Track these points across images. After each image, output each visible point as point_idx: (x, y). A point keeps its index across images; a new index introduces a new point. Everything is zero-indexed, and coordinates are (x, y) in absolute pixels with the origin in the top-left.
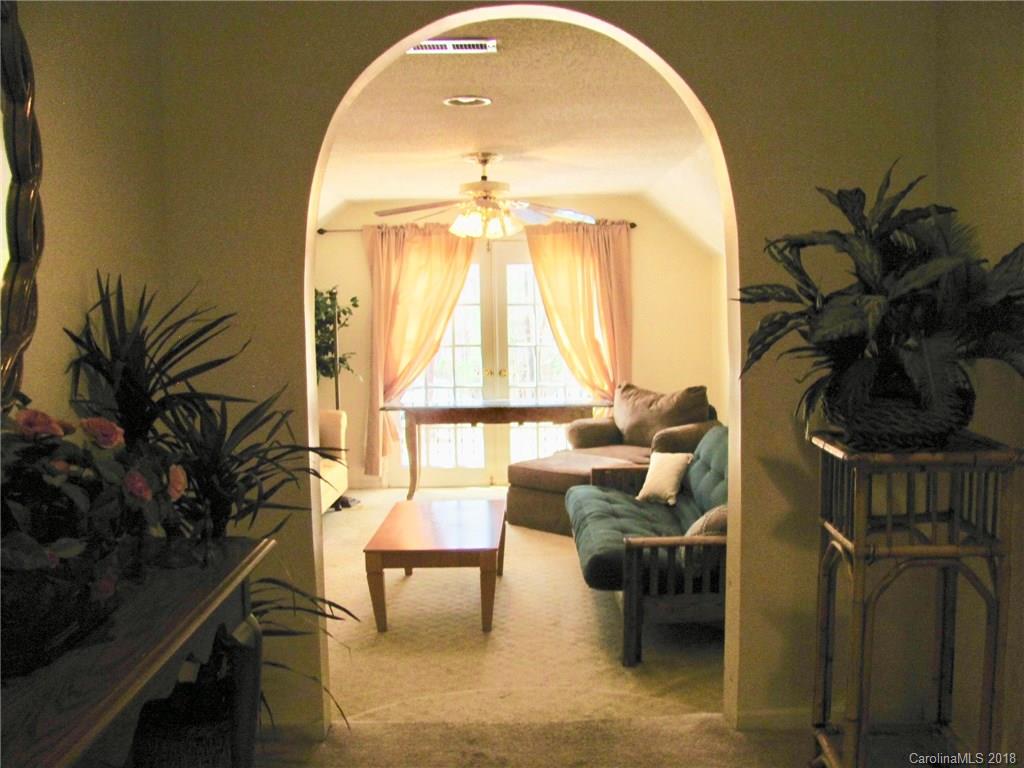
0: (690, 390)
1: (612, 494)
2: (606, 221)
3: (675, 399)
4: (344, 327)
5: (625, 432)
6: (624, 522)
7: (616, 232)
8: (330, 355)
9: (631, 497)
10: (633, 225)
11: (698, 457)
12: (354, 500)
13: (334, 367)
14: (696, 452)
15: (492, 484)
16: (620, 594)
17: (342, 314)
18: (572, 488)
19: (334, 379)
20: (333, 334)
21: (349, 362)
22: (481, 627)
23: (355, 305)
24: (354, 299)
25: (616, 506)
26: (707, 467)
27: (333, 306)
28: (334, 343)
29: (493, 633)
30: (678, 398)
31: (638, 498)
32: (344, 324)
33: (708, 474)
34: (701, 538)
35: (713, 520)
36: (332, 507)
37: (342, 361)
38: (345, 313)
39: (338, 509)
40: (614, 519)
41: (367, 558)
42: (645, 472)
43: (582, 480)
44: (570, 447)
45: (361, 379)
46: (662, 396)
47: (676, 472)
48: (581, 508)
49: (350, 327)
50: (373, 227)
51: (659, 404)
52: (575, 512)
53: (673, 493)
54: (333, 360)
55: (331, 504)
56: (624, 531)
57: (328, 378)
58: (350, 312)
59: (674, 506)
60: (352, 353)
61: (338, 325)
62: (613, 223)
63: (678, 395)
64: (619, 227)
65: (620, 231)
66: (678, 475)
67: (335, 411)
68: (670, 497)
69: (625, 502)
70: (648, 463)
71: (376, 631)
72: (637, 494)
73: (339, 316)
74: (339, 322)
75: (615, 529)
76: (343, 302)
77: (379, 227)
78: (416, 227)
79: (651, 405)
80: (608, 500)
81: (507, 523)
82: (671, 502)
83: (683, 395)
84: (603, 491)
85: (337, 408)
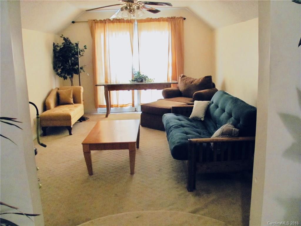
0: (206, 77)
1: (180, 117)
2: (175, 17)
3: (201, 80)
4: (82, 56)
5: (182, 92)
6: (186, 129)
7: (179, 21)
8: (77, 66)
9: (187, 117)
10: (185, 19)
11: (213, 103)
12: (87, 118)
13: (79, 71)
14: (212, 100)
15: (136, 111)
16: (187, 161)
17: (81, 52)
18: (165, 114)
19: (78, 75)
20: (77, 59)
21: (84, 69)
22: (130, 172)
23: (86, 48)
24: (85, 46)
25: (183, 122)
26: (217, 107)
27: (77, 49)
28: (78, 62)
29: (135, 175)
30: (202, 80)
31: (189, 118)
32: (82, 55)
33: (218, 109)
34: (220, 138)
35: (225, 130)
36: (78, 120)
37: (81, 68)
38: (82, 51)
39: (81, 122)
40: (182, 128)
41: (83, 147)
42: (192, 108)
43: (168, 111)
44: (163, 98)
45: (88, 75)
46: (196, 79)
47: (204, 108)
48: (169, 123)
49: (84, 56)
50: (92, 20)
51: (195, 82)
52: (167, 124)
53: (203, 116)
54: (78, 68)
55: (78, 119)
56: (187, 133)
57: (77, 75)
58: (84, 51)
59: (203, 121)
60: (85, 66)
61: (79, 56)
62: (177, 18)
63: (201, 79)
64: (180, 19)
65: (180, 20)
66: (205, 110)
67: (79, 86)
68: (202, 118)
69: (186, 120)
70: (193, 104)
71: (88, 175)
72: (189, 117)
73: (80, 52)
74: (80, 54)
75: (183, 133)
76: (81, 47)
77: (94, 20)
78: (110, 20)
79: (192, 83)
80: (179, 120)
81: (140, 126)
82: (202, 119)
83: (203, 79)
84: (177, 115)
85: (80, 85)
